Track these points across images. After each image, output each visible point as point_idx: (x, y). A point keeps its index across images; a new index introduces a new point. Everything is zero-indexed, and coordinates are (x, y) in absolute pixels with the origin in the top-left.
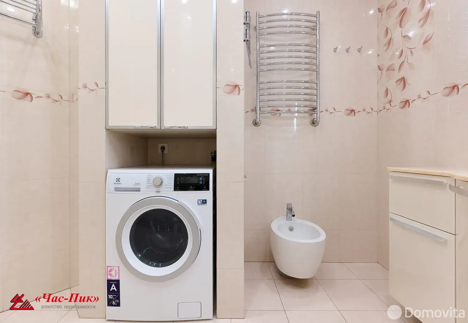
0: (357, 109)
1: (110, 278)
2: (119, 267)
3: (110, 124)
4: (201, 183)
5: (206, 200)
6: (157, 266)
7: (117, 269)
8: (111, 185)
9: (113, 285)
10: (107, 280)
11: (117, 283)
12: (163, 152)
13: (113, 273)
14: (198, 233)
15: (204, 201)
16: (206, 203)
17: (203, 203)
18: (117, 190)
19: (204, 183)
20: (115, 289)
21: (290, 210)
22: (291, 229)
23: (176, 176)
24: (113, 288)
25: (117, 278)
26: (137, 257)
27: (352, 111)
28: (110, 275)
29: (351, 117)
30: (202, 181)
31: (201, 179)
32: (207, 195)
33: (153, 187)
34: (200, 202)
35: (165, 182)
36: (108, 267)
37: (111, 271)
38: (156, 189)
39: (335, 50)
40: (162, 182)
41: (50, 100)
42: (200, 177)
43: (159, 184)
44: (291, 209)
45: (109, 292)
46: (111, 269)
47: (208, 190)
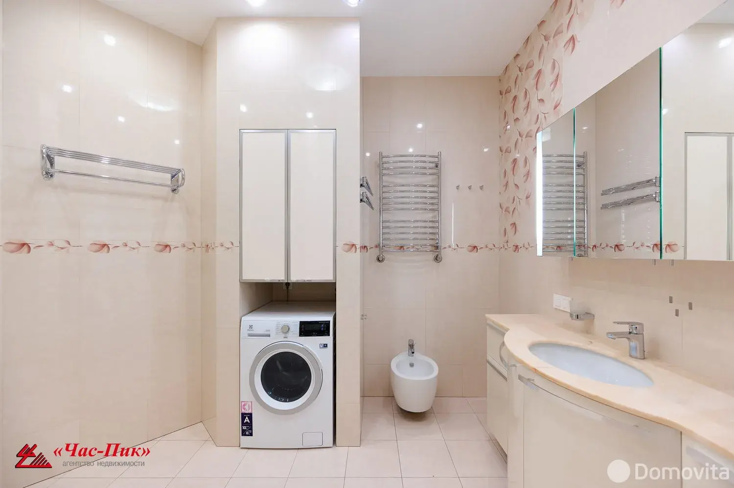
0: (479, 246)
1: (244, 411)
2: (251, 402)
3: (244, 278)
4: (322, 329)
5: (327, 345)
6: (285, 401)
7: (250, 403)
8: (245, 331)
9: (247, 418)
10: (242, 413)
11: (250, 416)
12: (287, 288)
13: (246, 407)
14: (320, 373)
15: (325, 345)
16: (327, 347)
17: (324, 346)
18: (250, 335)
19: (325, 329)
20: (248, 421)
21: (411, 346)
22: (412, 365)
23: (302, 323)
24: (247, 420)
25: (250, 411)
26: (268, 394)
27: (475, 247)
28: (244, 409)
29: (474, 254)
30: (324, 328)
31: (322, 325)
32: (328, 340)
33: (281, 333)
34: (321, 346)
35: (292, 329)
36: (242, 402)
37: (244, 405)
38: (283, 335)
39: (458, 187)
40: (289, 329)
41: (185, 249)
42: (321, 324)
43: (286, 330)
44: (413, 345)
45: (243, 424)
46: (245, 404)
47: (329, 335)
